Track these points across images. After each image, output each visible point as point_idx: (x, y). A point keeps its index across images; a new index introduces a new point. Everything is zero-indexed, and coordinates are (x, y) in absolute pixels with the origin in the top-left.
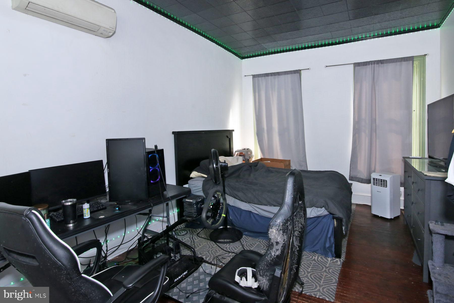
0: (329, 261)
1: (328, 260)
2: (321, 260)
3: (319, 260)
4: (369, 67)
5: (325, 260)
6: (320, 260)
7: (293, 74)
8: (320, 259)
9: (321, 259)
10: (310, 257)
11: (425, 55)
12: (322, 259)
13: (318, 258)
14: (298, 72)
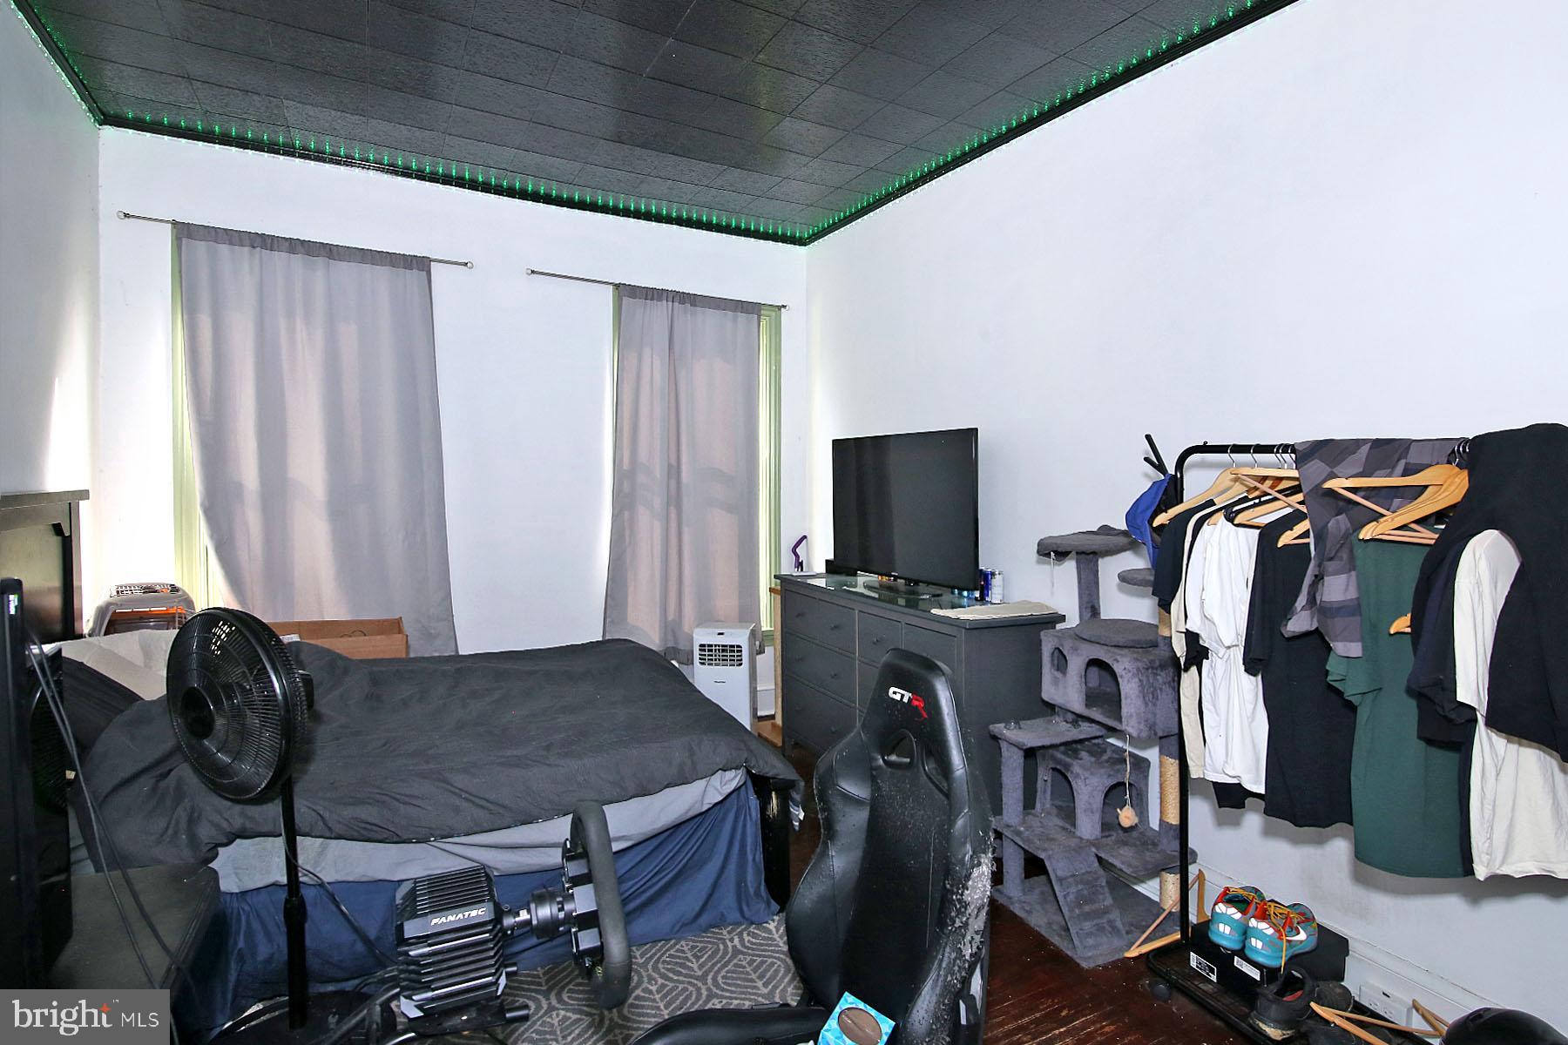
0: (774, 930)
1: (770, 932)
2: (754, 940)
3: (747, 944)
4: (661, 309)
5: (763, 934)
6: (752, 943)
7: (402, 271)
8: (749, 941)
9: (751, 939)
10: (719, 950)
11: (784, 307)
12: (754, 936)
13: (742, 940)
14: (421, 264)
